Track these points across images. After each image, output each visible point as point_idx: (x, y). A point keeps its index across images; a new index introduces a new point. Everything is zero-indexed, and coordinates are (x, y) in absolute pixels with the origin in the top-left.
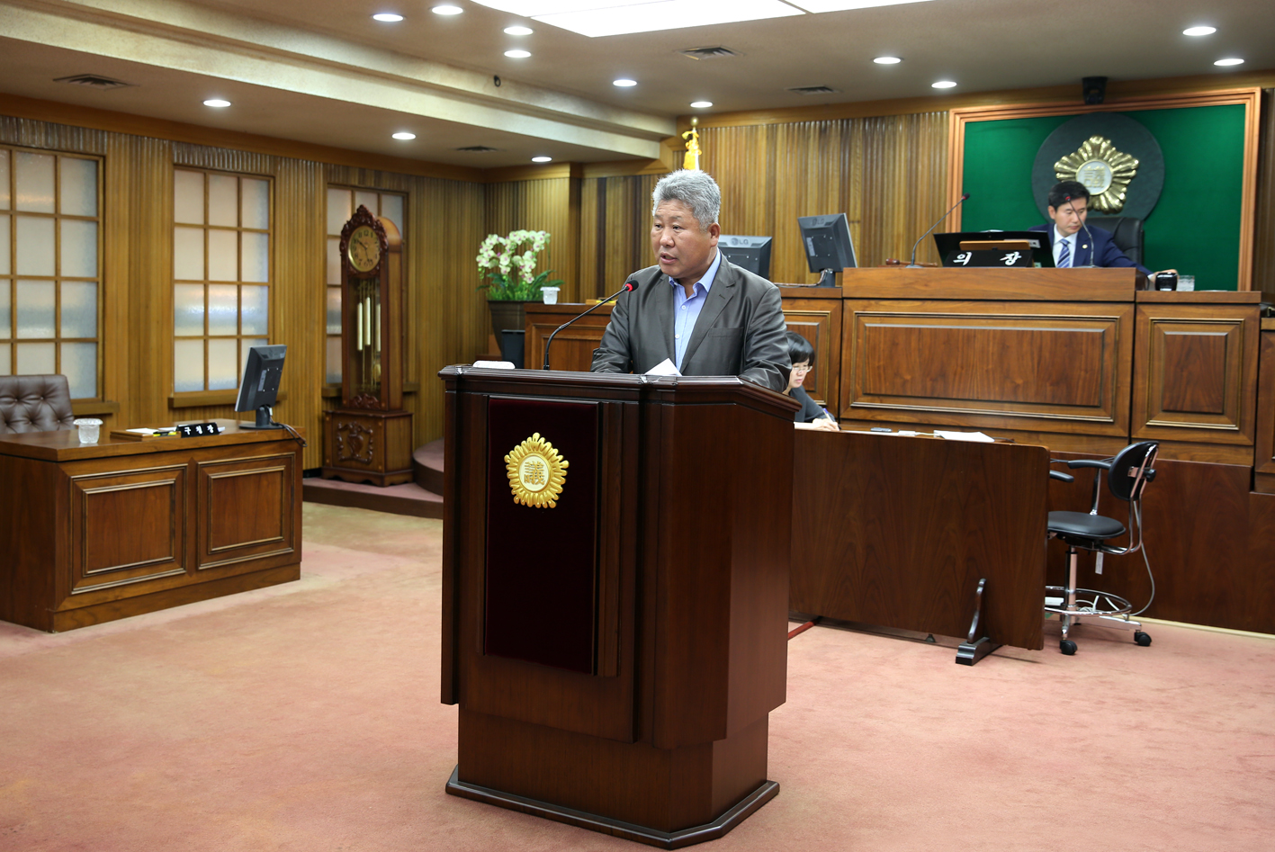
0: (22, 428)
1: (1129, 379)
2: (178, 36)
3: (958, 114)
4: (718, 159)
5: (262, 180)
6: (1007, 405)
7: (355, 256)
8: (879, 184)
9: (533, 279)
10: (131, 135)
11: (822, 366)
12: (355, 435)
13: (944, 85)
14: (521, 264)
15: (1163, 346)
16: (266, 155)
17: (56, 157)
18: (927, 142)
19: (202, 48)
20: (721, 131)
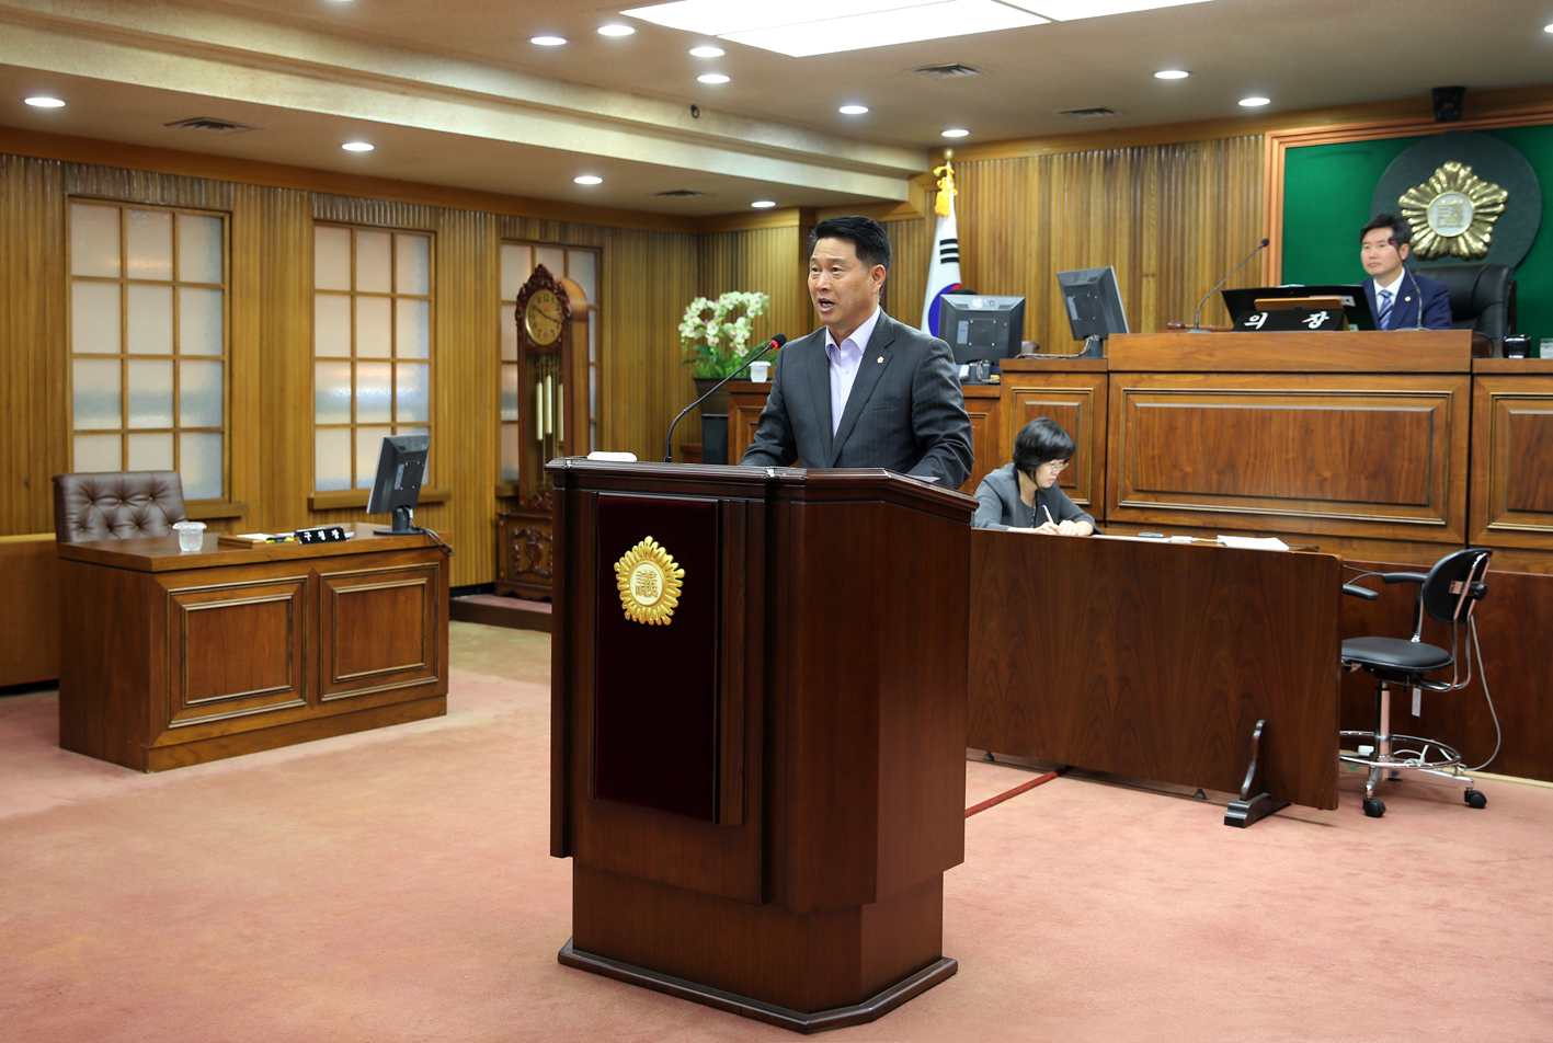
0: (127, 533)
1: (1465, 471)
2: (301, 71)
3: (1277, 137)
4: (980, 200)
5: (420, 236)
6: (1311, 503)
7: (534, 326)
8: (1179, 228)
9: (747, 352)
10: (262, 187)
11: (1084, 456)
12: (533, 543)
13: (1254, 102)
14: (732, 333)
15: (1507, 428)
16: (425, 207)
17: (174, 214)
18: (1238, 175)
19: (330, 84)
20: (983, 165)
